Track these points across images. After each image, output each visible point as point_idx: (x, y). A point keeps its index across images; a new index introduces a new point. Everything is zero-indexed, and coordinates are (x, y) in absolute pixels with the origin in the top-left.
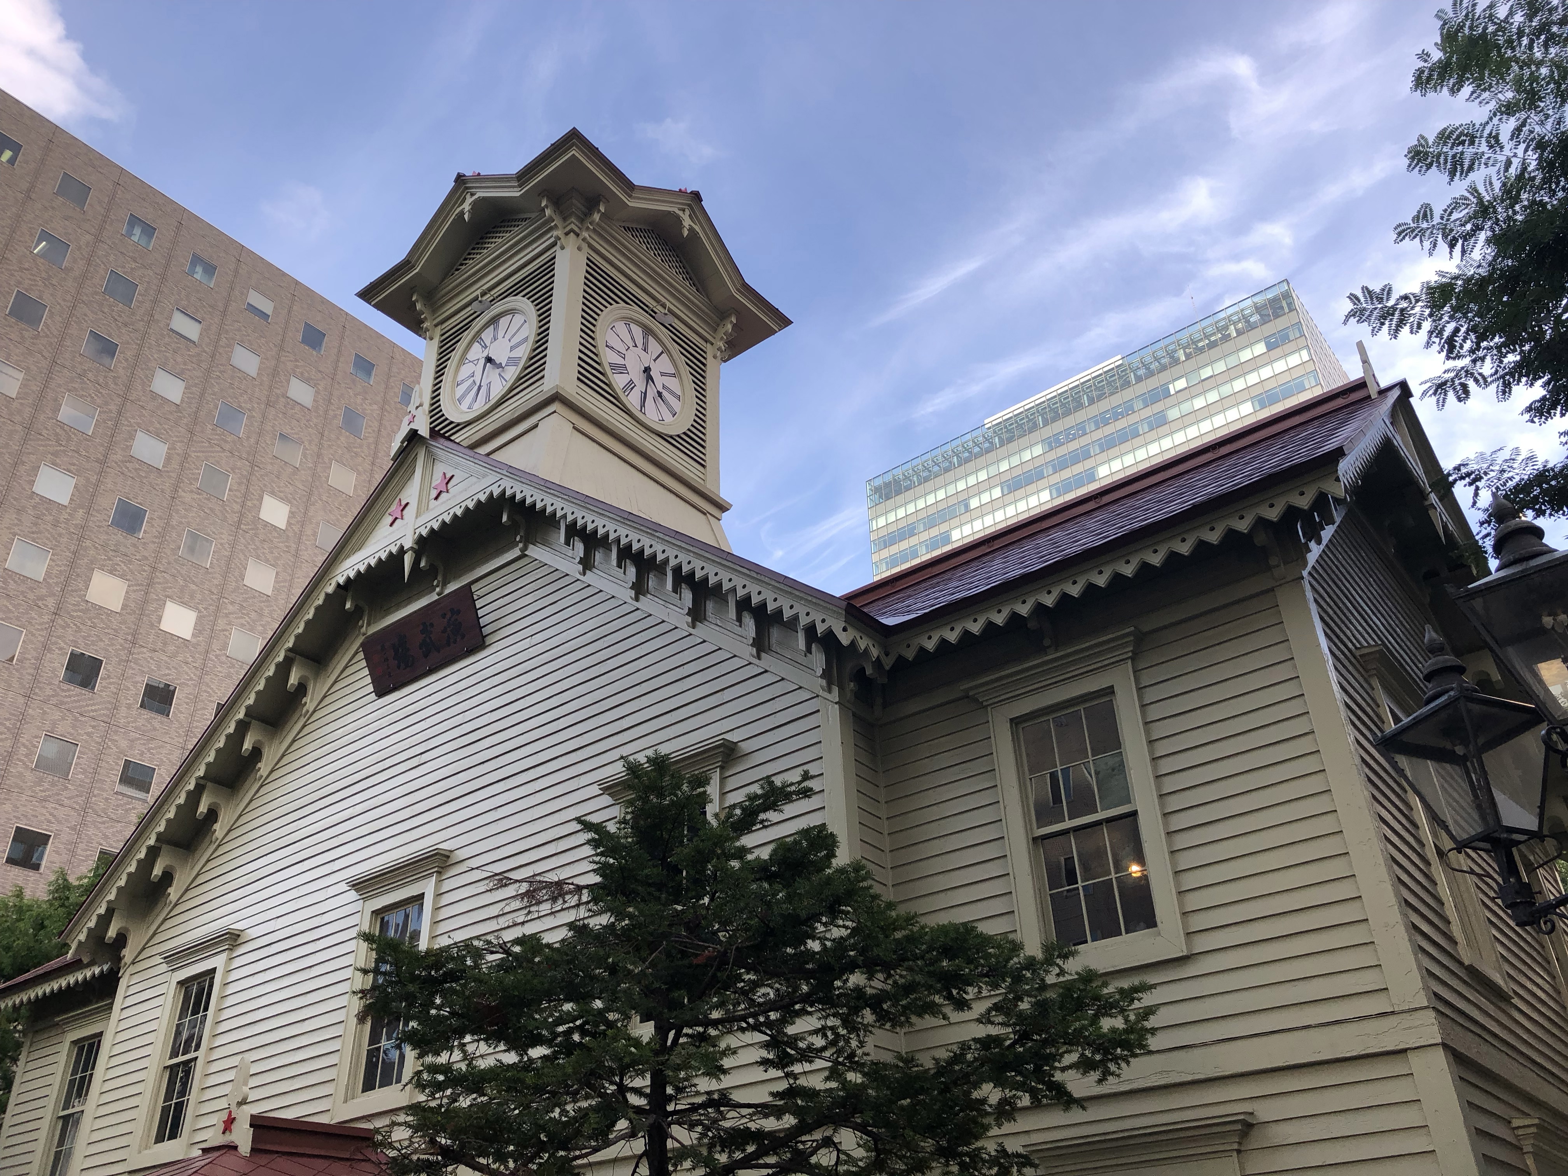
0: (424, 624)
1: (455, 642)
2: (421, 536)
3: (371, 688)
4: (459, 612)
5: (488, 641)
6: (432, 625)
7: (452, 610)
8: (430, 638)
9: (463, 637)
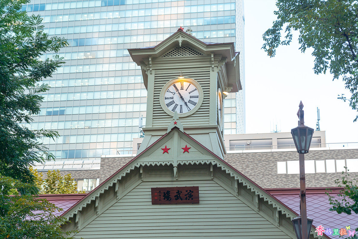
0: (178, 191)
1: (189, 199)
2: (180, 164)
3: (151, 200)
4: (193, 192)
5: (200, 202)
6: (181, 192)
7: (190, 191)
8: (180, 196)
9: (192, 199)
